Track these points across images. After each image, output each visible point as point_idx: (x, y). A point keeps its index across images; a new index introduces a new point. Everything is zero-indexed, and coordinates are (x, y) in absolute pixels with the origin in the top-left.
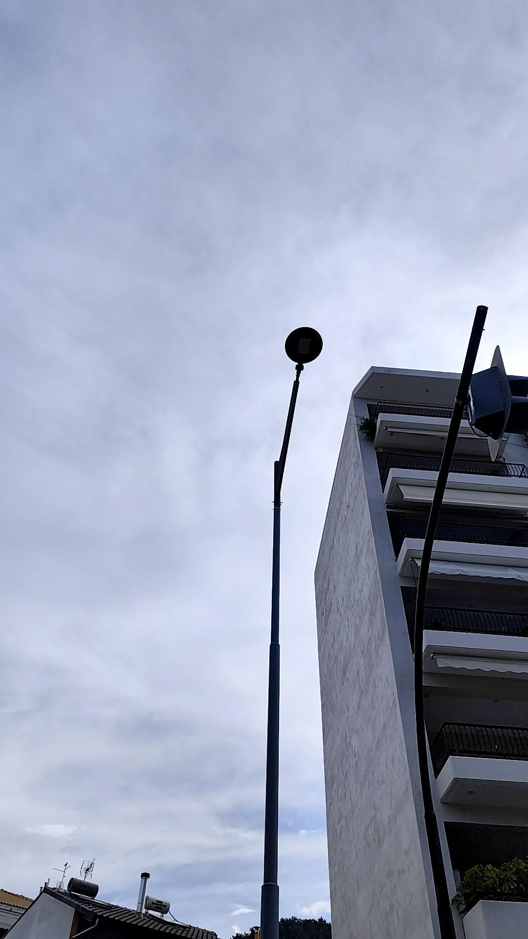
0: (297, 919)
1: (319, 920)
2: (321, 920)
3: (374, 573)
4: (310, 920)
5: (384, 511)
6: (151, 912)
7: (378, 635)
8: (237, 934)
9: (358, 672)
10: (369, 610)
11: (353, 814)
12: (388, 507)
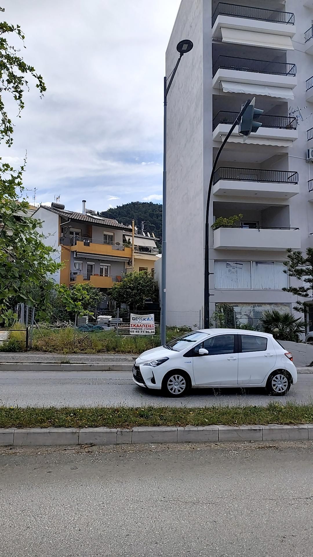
0: (139, 202)
1: (150, 203)
2: (151, 203)
3: (201, 84)
4: (145, 203)
5: (211, 42)
6: (87, 214)
7: (199, 118)
8: (110, 208)
9: (186, 130)
10: (196, 103)
11: (178, 188)
12: (213, 40)
